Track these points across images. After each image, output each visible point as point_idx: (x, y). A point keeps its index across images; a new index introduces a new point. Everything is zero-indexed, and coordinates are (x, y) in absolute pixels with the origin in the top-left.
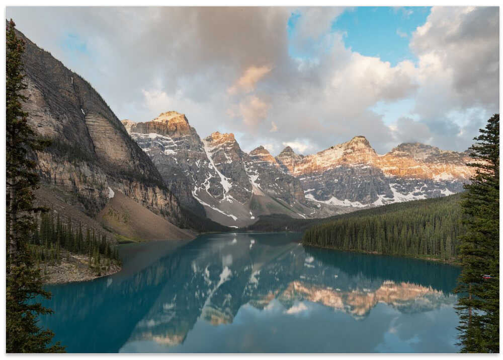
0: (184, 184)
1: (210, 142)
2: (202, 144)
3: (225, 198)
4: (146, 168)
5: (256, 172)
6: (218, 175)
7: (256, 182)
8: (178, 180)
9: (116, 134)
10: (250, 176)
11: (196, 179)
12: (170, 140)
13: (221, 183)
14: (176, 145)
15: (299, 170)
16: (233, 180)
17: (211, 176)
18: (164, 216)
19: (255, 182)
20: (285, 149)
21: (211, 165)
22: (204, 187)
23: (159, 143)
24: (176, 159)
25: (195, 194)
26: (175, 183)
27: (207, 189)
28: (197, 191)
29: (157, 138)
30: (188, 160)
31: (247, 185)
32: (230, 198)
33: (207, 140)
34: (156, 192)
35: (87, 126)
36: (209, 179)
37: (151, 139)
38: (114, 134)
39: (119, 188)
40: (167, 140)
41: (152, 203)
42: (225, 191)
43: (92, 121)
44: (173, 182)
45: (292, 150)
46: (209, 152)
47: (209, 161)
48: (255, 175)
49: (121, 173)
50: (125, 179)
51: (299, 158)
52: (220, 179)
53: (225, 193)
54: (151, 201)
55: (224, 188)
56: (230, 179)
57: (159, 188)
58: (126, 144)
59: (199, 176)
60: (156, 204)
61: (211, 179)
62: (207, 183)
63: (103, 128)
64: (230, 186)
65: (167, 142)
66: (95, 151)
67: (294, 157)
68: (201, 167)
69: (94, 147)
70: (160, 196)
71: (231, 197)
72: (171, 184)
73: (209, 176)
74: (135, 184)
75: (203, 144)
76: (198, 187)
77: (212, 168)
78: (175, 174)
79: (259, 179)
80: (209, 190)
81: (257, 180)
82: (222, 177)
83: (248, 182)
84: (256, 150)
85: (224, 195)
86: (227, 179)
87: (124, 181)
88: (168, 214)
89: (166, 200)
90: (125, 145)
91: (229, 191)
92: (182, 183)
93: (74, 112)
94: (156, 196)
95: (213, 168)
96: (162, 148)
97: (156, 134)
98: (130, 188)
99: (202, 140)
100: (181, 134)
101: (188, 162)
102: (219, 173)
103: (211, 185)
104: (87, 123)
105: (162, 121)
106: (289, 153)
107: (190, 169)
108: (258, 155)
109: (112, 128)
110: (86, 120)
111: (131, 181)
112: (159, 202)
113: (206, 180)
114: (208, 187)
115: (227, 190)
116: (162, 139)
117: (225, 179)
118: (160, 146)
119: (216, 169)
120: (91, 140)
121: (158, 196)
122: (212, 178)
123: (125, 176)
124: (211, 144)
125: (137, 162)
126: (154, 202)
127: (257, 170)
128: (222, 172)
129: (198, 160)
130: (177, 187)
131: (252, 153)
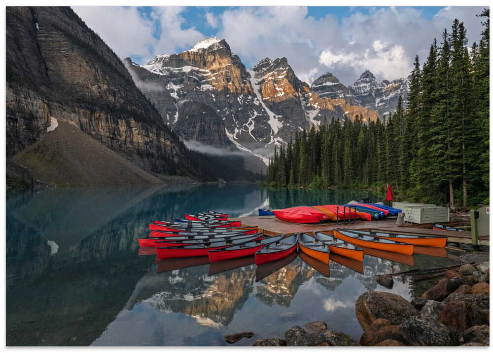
0: (214, 123)
1: (258, 71)
2: (248, 75)
3: (272, 141)
4: (118, 95)
5: (316, 106)
6: (265, 112)
7: (316, 118)
8: (207, 119)
9: (73, 50)
10: (308, 111)
11: (237, 119)
12: (207, 73)
13: (269, 122)
14: (214, 78)
15: (381, 101)
16: (285, 118)
17: (256, 113)
18: (142, 158)
19: (314, 119)
20: (363, 75)
21: (257, 100)
22: (246, 128)
23: (194, 77)
24: (213, 96)
25: (235, 138)
26: (204, 123)
27: (250, 131)
28: (238, 133)
29: (192, 72)
30: (228, 96)
31: (303, 123)
32: (278, 141)
33: (255, 70)
34: (132, 125)
35: (39, 43)
36: (253, 118)
37: (184, 73)
38: (71, 51)
39: (72, 120)
40: (205, 73)
41: (125, 141)
42: (273, 133)
43: (44, 37)
44: (200, 122)
45: (372, 75)
46: (256, 84)
47: (255, 96)
48: (315, 110)
49: (79, 101)
50: (82, 108)
51: (383, 85)
52: (268, 118)
53: (272, 135)
54: (123, 138)
55: (272, 128)
56: (280, 116)
57: (135, 120)
58: (87, 62)
59: (240, 115)
60: (132, 142)
61: (256, 117)
62: (250, 124)
63: (58, 44)
64: (281, 125)
65: (204, 75)
66: (47, 75)
67: (375, 84)
68: (244, 103)
69: (47, 69)
70: (137, 132)
71: (281, 140)
72: (199, 125)
73: (253, 115)
74: (98, 114)
75: (250, 75)
76: (239, 129)
77: (258, 104)
78: (204, 113)
79: (320, 115)
80: (252, 132)
81: (317, 115)
82: (271, 114)
83: (305, 118)
84: (322, 78)
85: (272, 137)
86: (277, 117)
87: (82, 111)
88: (149, 155)
89: (147, 136)
90: (85, 63)
91: (278, 133)
92: (212, 123)
93: (19, 25)
94: (131, 132)
95: (260, 103)
96: (199, 83)
97: (190, 67)
98: (91, 120)
99: (248, 70)
100: (220, 64)
101: (228, 98)
102: (268, 110)
103: (255, 126)
104: (38, 39)
105: (199, 50)
106: (368, 79)
107: (230, 106)
108: (324, 84)
109: (67, 43)
110: (38, 35)
111: (93, 111)
112: (135, 139)
113: (250, 119)
114: (251, 128)
115: (276, 132)
116: (198, 72)
117: (275, 117)
118: (195, 81)
119: (264, 105)
120: (42, 61)
121: (134, 131)
122: (258, 117)
123: (83, 105)
124: (259, 74)
125: (105, 87)
126: (128, 140)
127: (317, 103)
128: (271, 109)
129: (241, 94)
130: (206, 128)
131: (315, 83)
